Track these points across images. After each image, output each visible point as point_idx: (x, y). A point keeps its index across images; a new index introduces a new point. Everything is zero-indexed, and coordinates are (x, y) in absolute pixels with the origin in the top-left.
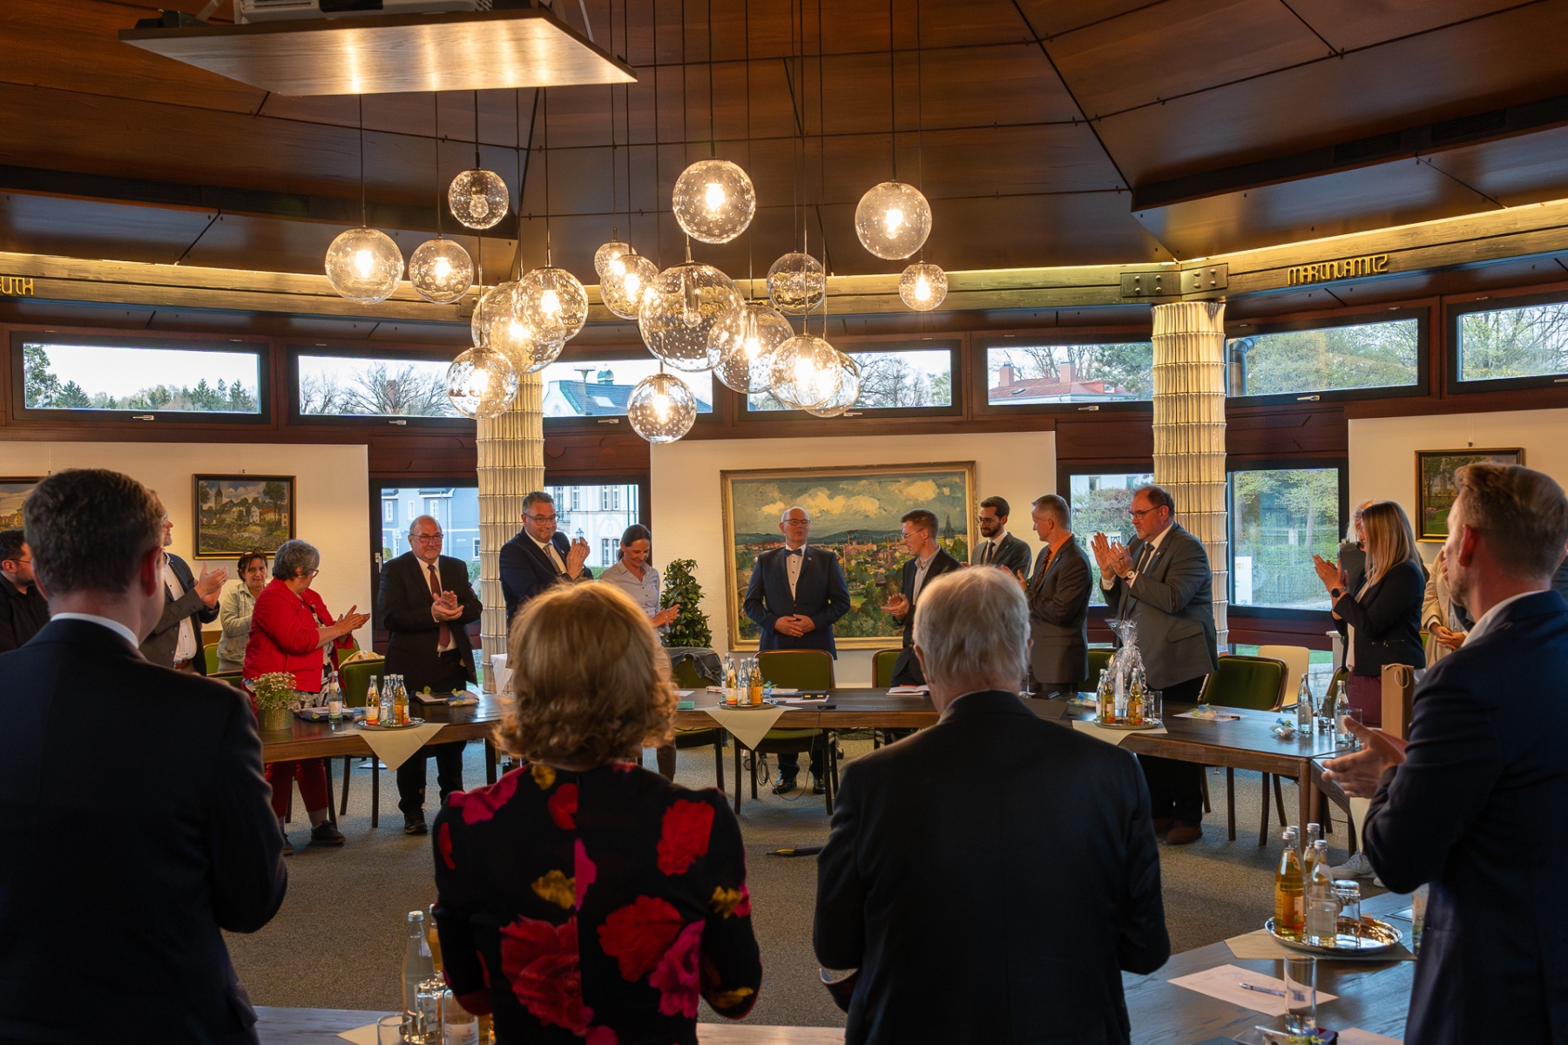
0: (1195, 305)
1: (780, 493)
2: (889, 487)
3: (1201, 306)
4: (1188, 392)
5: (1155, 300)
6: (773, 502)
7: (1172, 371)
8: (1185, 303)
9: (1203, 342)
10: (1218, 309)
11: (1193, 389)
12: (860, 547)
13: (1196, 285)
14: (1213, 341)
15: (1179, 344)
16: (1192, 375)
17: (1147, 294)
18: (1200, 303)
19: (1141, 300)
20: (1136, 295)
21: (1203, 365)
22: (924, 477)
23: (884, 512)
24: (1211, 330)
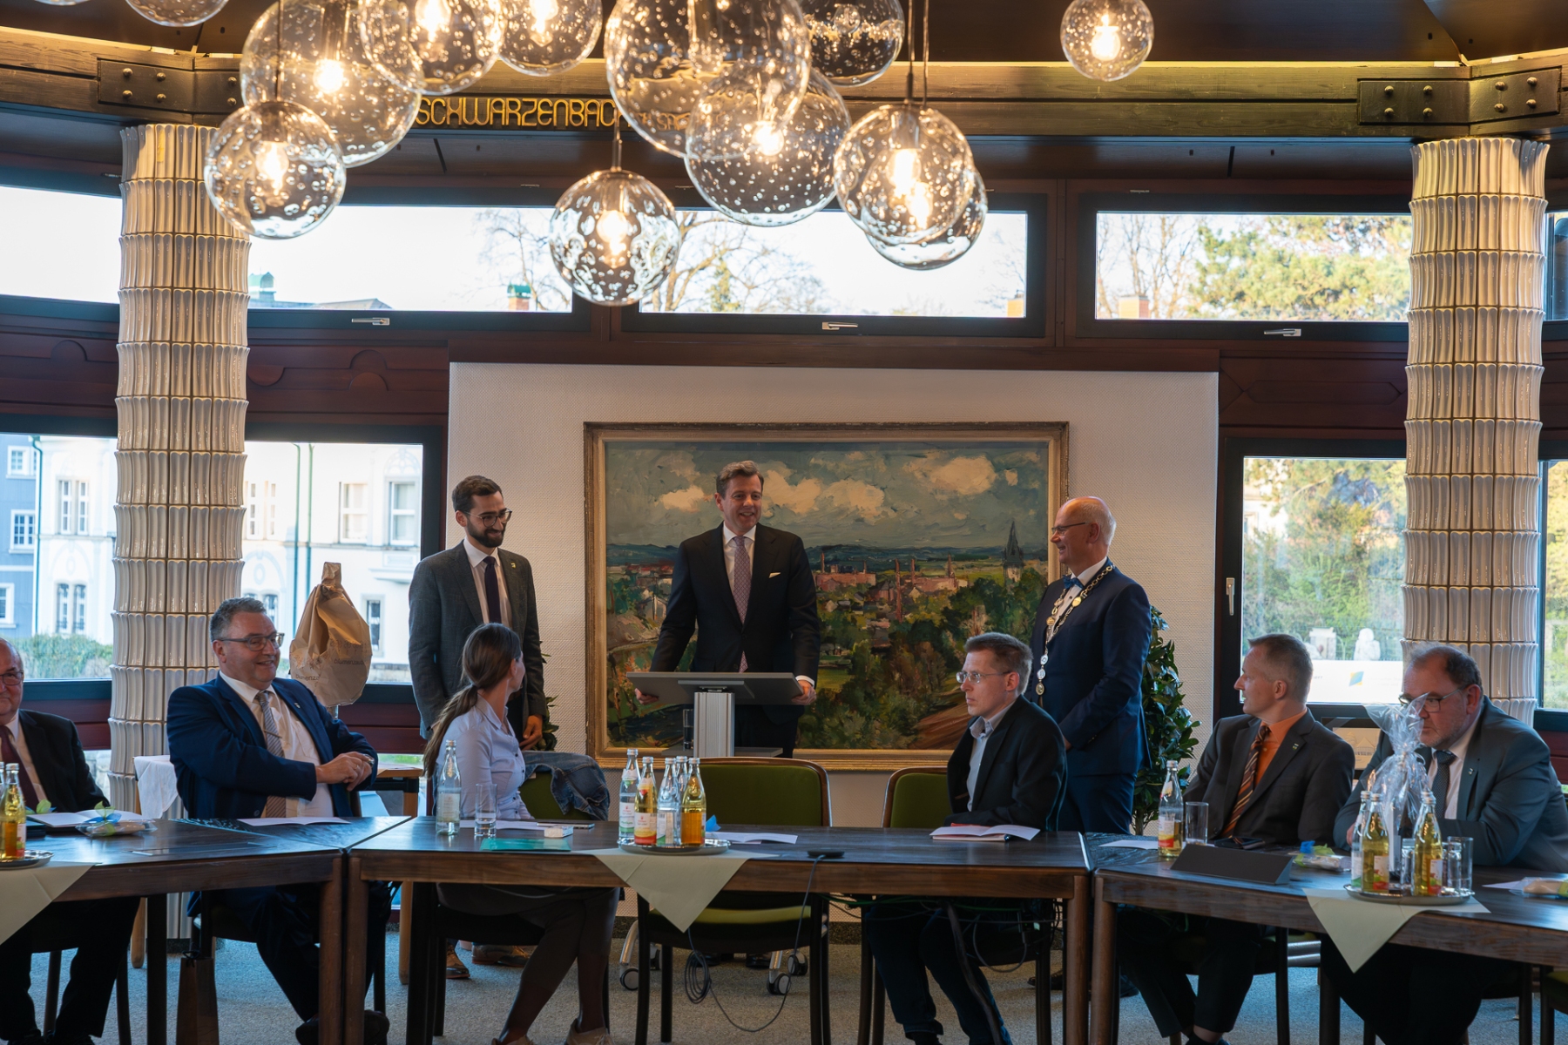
0: (1497, 144)
1: (696, 470)
2: (905, 467)
3: (1507, 146)
4: (1477, 306)
5: (1421, 131)
6: (683, 486)
7: (1449, 265)
8: (1477, 140)
9: (1508, 213)
10: (1537, 153)
11: (1486, 300)
12: (845, 578)
13: (1499, 105)
14: (1525, 213)
15: (1464, 215)
16: (1485, 272)
17: (1407, 120)
18: (1505, 140)
19: (1393, 129)
20: (1384, 121)
21: (1507, 257)
22: (969, 450)
23: (891, 514)
24: (1522, 192)
